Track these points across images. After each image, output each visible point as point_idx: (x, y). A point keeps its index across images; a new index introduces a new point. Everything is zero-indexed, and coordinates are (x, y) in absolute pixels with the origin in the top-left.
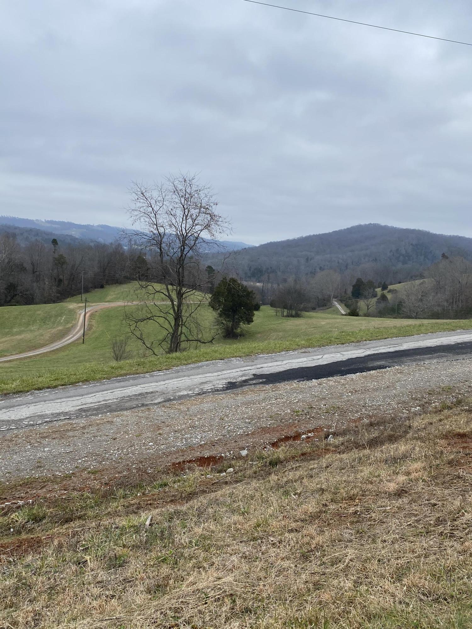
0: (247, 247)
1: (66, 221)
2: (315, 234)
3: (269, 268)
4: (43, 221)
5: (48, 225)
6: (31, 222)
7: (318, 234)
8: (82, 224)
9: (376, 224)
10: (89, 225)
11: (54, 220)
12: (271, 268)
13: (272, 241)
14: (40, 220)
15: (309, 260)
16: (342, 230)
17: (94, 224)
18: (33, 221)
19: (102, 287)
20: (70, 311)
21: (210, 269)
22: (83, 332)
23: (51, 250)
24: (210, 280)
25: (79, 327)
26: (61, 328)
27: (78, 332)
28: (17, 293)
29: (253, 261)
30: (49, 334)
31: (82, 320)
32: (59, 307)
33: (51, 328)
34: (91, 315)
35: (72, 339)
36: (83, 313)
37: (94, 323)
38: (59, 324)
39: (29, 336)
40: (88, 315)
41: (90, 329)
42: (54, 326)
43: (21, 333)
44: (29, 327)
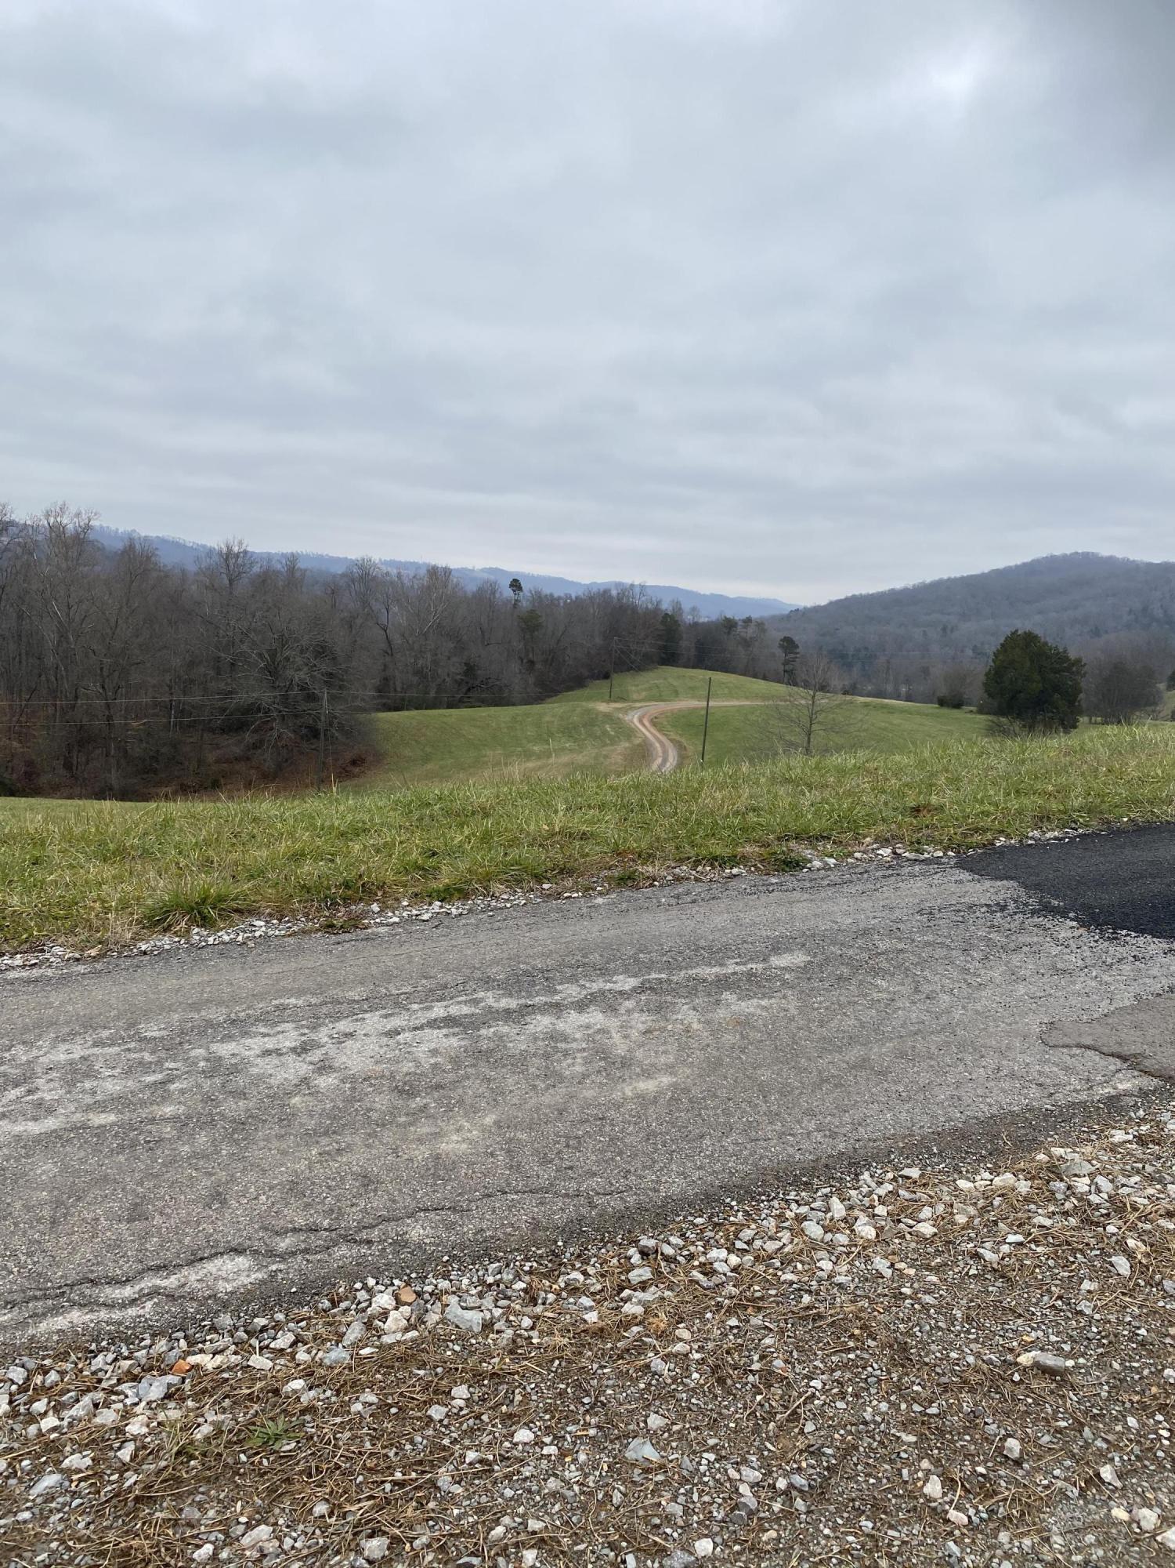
2: (952, 576)
3: (862, 649)
7: (958, 575)
10: (466, 570)
12: (866, 649)
13: (857, 593)
15: (948, 631)
16: (1010, 567)
17: (471, 567)
19: (607, 676)
20: (608, 717)
21: (789, 644)
22: (675, 753)
23: (508, 601)
24: (787, 668)
25: (657, 745)
26: (627, 745)
27: (665, 752)
28: (477, 683)
29: (823, 635)
30: (617, 753)
31: (647, 732)
32: (579, 709)
33: (605, 745)
34: (654, 723)
35: (668, 764)
36: (636, 721)
37: (678, 738)
38: (612, 739)
39: (580, 759)
40: (647, 723)
41: (680, 747)
42: (608, 742)
43: (551, 753)
44: (555, 744)
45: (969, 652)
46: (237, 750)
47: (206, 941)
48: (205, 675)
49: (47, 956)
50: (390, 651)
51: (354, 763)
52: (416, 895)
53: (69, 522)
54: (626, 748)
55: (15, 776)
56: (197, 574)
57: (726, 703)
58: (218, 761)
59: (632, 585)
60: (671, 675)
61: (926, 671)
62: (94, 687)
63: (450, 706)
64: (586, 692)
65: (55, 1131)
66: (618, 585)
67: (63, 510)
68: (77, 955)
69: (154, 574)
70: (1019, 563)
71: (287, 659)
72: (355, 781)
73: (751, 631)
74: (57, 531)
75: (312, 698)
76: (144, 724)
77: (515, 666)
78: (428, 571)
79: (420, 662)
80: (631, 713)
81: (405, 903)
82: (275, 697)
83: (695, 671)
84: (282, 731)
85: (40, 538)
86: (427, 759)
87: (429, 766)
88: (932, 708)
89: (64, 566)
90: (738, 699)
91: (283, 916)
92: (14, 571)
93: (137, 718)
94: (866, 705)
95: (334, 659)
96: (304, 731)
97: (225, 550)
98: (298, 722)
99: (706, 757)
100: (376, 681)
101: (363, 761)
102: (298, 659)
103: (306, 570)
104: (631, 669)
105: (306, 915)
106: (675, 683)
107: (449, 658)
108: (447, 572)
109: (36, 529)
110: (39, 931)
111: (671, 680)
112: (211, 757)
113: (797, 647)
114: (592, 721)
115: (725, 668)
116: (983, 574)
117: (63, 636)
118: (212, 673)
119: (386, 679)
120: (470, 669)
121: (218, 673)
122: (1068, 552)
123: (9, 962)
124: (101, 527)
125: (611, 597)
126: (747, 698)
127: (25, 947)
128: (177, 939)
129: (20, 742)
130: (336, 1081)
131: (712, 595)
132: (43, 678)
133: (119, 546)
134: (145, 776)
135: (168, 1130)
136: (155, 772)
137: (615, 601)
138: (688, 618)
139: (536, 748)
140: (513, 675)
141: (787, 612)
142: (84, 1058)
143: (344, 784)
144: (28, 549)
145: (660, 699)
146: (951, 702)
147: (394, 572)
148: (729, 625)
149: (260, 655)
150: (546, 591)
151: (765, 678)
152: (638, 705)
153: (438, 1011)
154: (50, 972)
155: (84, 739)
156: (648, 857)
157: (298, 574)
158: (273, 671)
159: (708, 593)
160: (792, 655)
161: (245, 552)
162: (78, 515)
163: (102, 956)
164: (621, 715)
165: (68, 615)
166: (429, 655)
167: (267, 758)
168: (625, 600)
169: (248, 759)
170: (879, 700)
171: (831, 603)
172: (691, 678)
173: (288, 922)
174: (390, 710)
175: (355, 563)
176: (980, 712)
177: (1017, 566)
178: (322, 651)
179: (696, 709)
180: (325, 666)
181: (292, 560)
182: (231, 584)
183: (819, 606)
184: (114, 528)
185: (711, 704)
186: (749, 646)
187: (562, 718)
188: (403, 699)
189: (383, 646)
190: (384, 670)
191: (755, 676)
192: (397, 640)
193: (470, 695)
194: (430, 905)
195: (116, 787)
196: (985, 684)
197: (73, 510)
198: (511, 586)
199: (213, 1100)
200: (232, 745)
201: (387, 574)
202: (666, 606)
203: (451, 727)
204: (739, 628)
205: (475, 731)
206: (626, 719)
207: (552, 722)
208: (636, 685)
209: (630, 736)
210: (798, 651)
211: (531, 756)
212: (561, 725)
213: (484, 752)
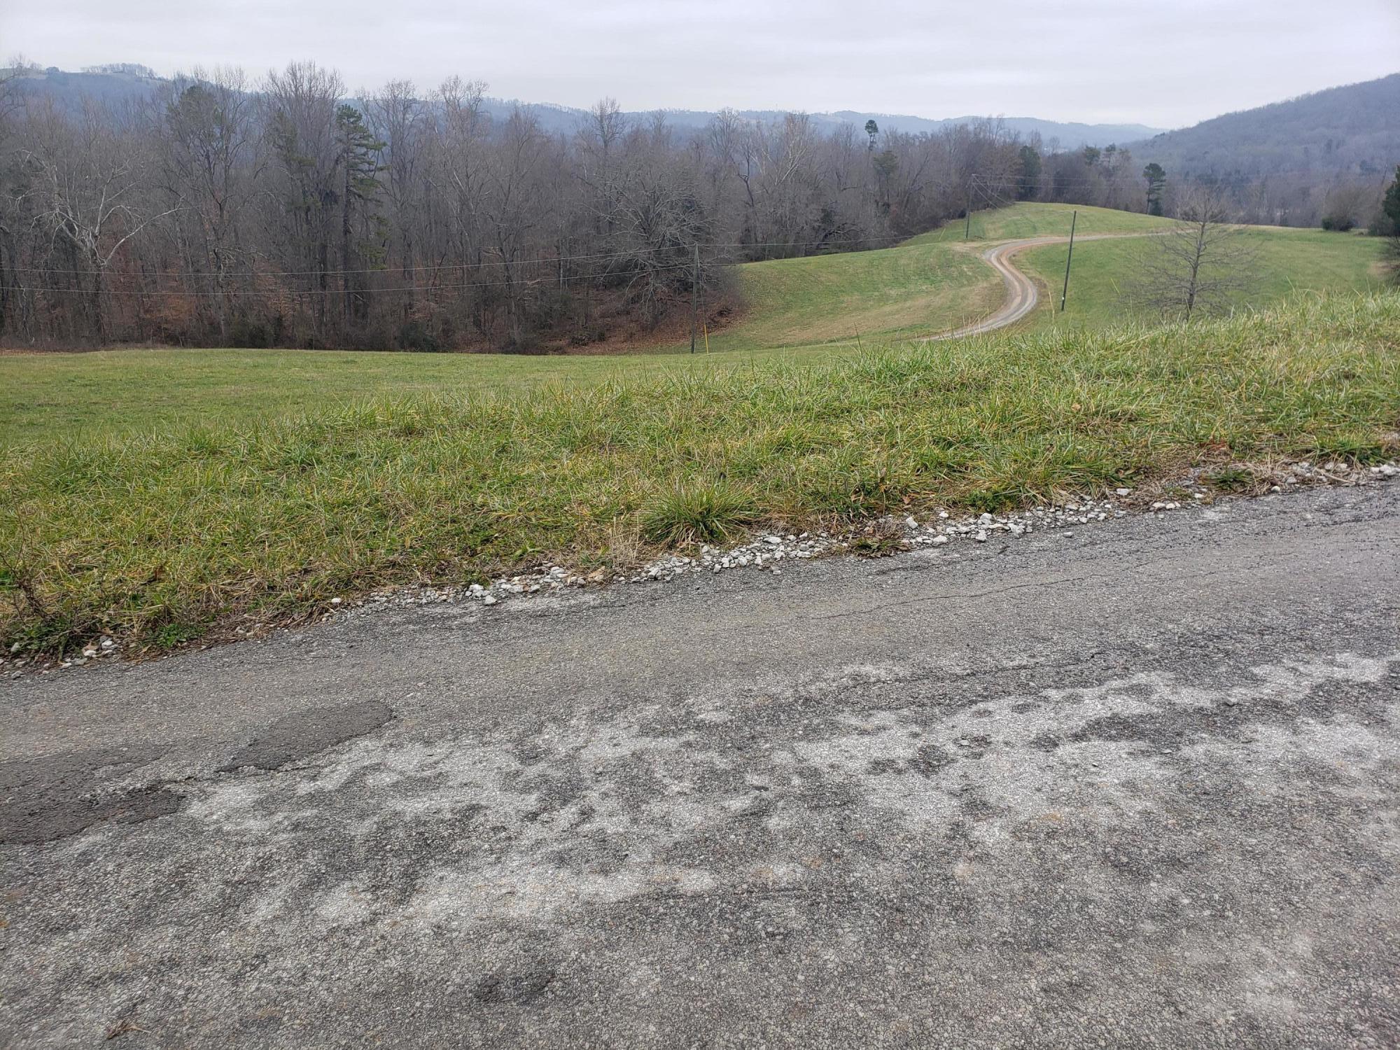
3: (1233, 173)
12: (1238, 172)
15: (1333, 148)
19: (963, 215)
20: (964, 257)
21: (1154, 172)
22: (1034, 291)
23: (864, 144)
24: (1151, 197)
25: (1016, 283)
26: (985, 285)
27: (1024, 290)
28: (833, 229)
29: (1192, 159)
30: (974, 295)
31: (1004, 270)
32: (935, 250)
33: (963, 286)
34: (1012, 263)
35: (1028, 303)
36: (994, 260)
37: (1038, 276)
38: (969, 279)
39: (938, 301)
40: (1005, 263)
41: (1041, 286)
42: (966, 282)
43: (908, 296)
44: (912, 287)
45: (1357, 169)
46: (619, 305)
47: (721, 563)
48: (588, 235)
49: (548, 579)
50: (751, 203)
51: (721, 314)
52: (954, 503)
53: (463, 97)
54: (983, 288)
55: (435, 333)
56: (575, 138)
57: (1087, 238)
58: (603, 316)
59: (989, 119)
60: (1029, 210)
61: (1305, 192)
62: (493, 250)
63: (808, 254)
64: (941, 233)
65: (636, 898)
66: (975, 119)
67: (457, 81)
68: (581, 581)
69: (538, 140)
71: (659, 215)
72: (724, 331)
73: (1114, 160)
74: (452, 104)
75: (681, 252)
76: (538, 283)
77: (871, 209)
78: (786, 118)
79: (780, 212)
80: (989, 252)
81: (944, 514)
82: (650, 253)
83: (1053, 204)
84: (657, 285)
85: (440, 112)
86: (788, 307)
87: (789, 315)
88: (1315, 232)
89: (461, 138)
90: (1100, 232)
91: (801, 531)
92: (420, 146)
93: (531, 278)
94: (1240, 232)
95: (701, 213)
96: (677, 285)
97: (598, 113)
98: (671, 277)
99: (1068, 294)
100: (738, 234)
101: (729, 311)
102: (669, 215)
103: (671, 127)
104: (988, 206)
105: (828, 529)
106: (1034, 219)
107: (807, 205)
108: (804, 118)
109: (434, 105)
110: (533, 546)
111: (1028, 216)
112: (596, 311)
113: (1164, 174)
114: (948, 262)
115: (1085, 200)
117: (464, 203)
118: (593, 232)
119: (748, 230)
120: (827, 216)
121: (599, 233)
123: (508, 586)
124: (488, 99)
125: (968, 133)
126: (1110, 231)
127: (521, 567)
128: (687, 560)
129: (437, 302)
130: (1005, 835)
131: (1071, 123)
132: (451, 243)
133: (506, 116)
134: (542, 331)
135: (793, 916)
136: (550, 327)
137: (972, 136)
138: (1047, 150)
139: (892, 292)
140: (870, 219)
142: (638, 756)
143: (714, 334)
144: (430, 124)
145: (1018, 236)
146: (1339, 224)
147: (754, 122)
148: (1091, 155)
149: (635, 213)
150: (901, 131)
151: (1127, 209)
152: (995, 243)
153: (1093, 706)
154: (555, 603)
155: (487, 299)
156: (1248, 450)
157: (664, 131)
158: (647, 228)
159: (1065, 122)
161: (617, 113)
162: (469, 87)
163: (606, 583)
164: (978, 255)
165: (467, 184)
166: (787, 204)
167: (645, 311)
168: (982, 136)
169: (628, 313)
170: (1251, 227)
171: (1201, 125)
172: (1050, 213)
173: (809, 539)
174: (751, 260)
175: (714, 117)
176: (1373, 233)
178: (690, 206)
179: (1056, 246)
180: (694, 221)
181: (659, 116)
182: (606, 146)
183: (1189, 129)
184: (499, 99)
185: (1075, 239)
186: (1111, 175)
187: (918, 260)
188: (764, 250)
189: (746, 197)
190: (746, 221)
191: (1117, 208)
192: (757, 190)
193: (827, 241)
194: (977, 517)
195: (518, 341)
196: (1386, 203)
197: (465, 82)
198: (867, 127)
199: (836, 856)
200: (615, 300)
201: (748, 125)
202: (1025, 139)
203: (810, 275)
204: (1101, 158)
205: (833, 277)
206: (984, 258)
207: (908, 265)
208: (993, 223)
209: (987, 276)
210: (1164, 178)
211: (888, 300)
212: (917, 268)
213: (842, 298)
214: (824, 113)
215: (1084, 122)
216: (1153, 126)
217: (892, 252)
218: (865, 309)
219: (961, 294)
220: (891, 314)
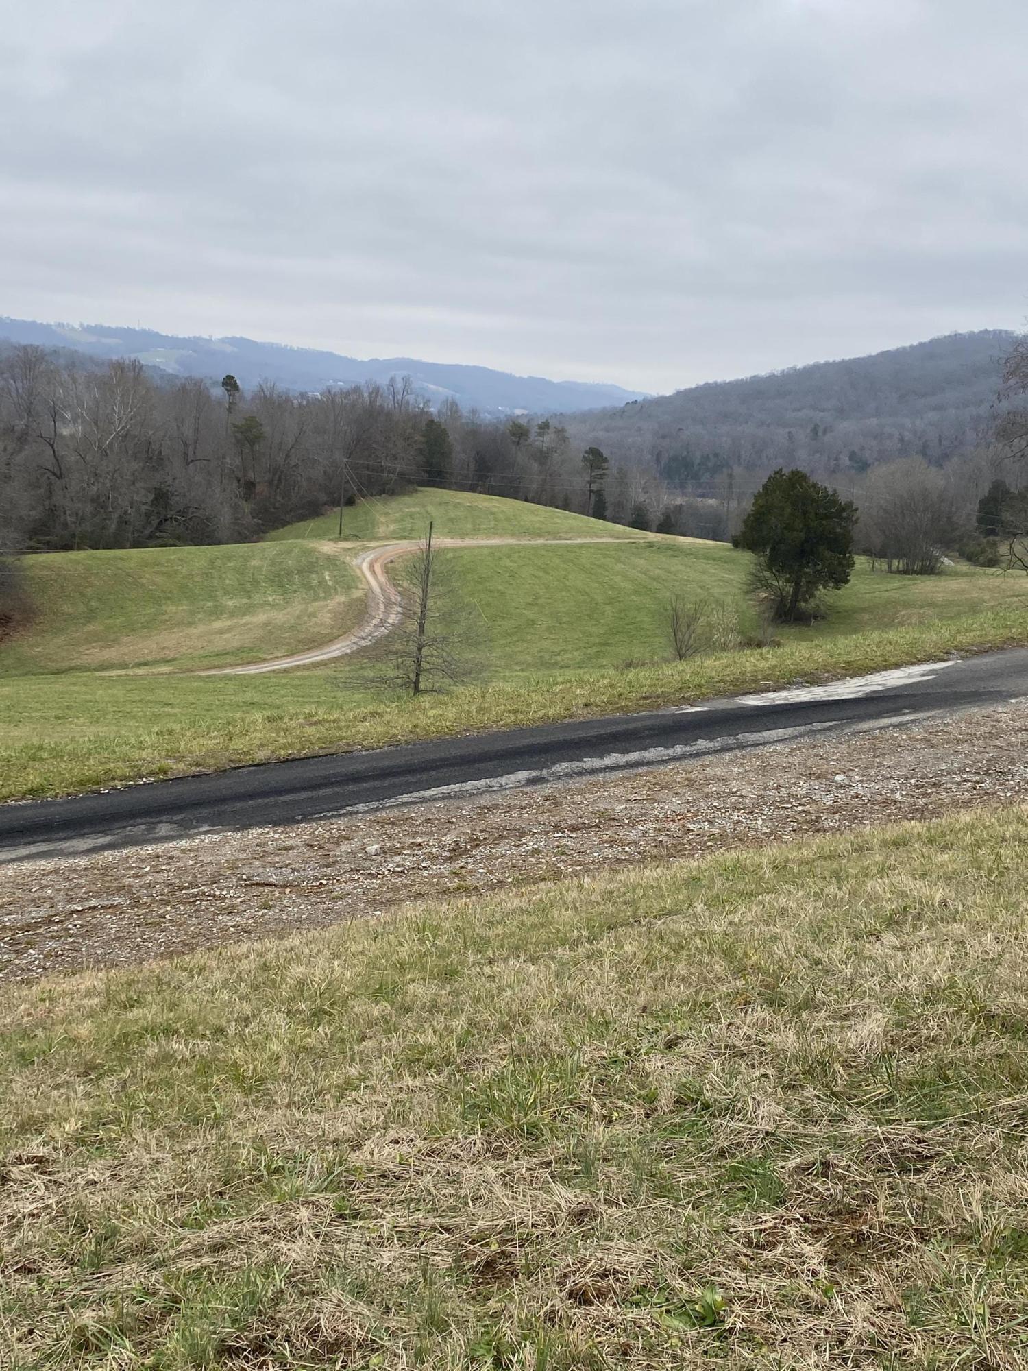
0: (640, 399)
1: (137, 329)
2: (831, 360)
3: (711, 456)
4: (77, 326)
5: (92, 339)
6: (45, 328)
7: (838, 359)
8: (181, 336)
9: (1000, 331)
10: (199, 338)
11: (106, 325)
13: (711, 381)
14: (68, 324)
15: (820, 434)
16: (904, 348)
17: (211, 336)
18: (49, 326)
20: (332, 561)
21: (595, 457)
22: (400, 610)
23: (220, 404)
24: (594, 487)
25: (382, 599)
26: (343, 599)
27: (388, 609)
28: (172, 514)
29: (664, 437)
30: (325, 612)
31: (373, 580)
32: (297, 550)
33: (317, 599)
34: (387, 571)
35: (387, 625)
36: (365, 567)
37: (410, 590)
38: (327, 590)
39: (280, 617)
40: (378, 570)
41: (409, 601)
42: (322, 595)
43: (249, 609)
44: (257, 598)
45: (846, 461)
50: (58, 471)
54: (339, 604)
60: (434, 501)
63: (136, 545)
70: (915, 343)
73: (549, 439)
77: (227, 490)
79: (95, 488)
80: (363, 555)
83: (464, 494)
86: (90, 617)
87: (91, 627)
90: (501, 535)
100: (38, 513)
104: (384, 492)
106: (436, 512)
107: (132, 483)
111: (430, 508)
113: (605, 460)
114: (310, 566)
116: (870, 357)
119: (51, 509)
120: (161, 497)
122: (976, 330)
125: (360, 398)
126: (513, 535)
131: (531, 378)
139: (230, 603)
140: (221, 502)
141: (622, 404)
145: (405, 535)
148: (519, 432)
152: (376, 543)
159: (525, 376)
160: (601, 472)
164: (347, 559)
166: (105, 480)
168: (378, 402)
171: (679, 394)
172: (456, 506)
174: (54, 550)
177: (912, 347)
183: (665, 398)
185: (465, 543)
186: (544, 459)
187: (273, 564)
188: (72, 536)
189: (49, 465)
190: (49, 498)
192: (68, 457)
193: (162, 530)
198: (224, 384)
203: (128, 574)
204: (533, 436)
205: (160, 580)
206: (354, 563)
207: (260, 567)
208: (387, 514)
209: (349, 588)
210: (605, 465)
211: (221, 614)
212: (271, 571)
213: (164, 608)
214: (206, 336)
215: (547, 377)
216: (630, 389)
217: (243, 548)
218: (190, 624)
219: (311, 610)
220: (221, 632)
